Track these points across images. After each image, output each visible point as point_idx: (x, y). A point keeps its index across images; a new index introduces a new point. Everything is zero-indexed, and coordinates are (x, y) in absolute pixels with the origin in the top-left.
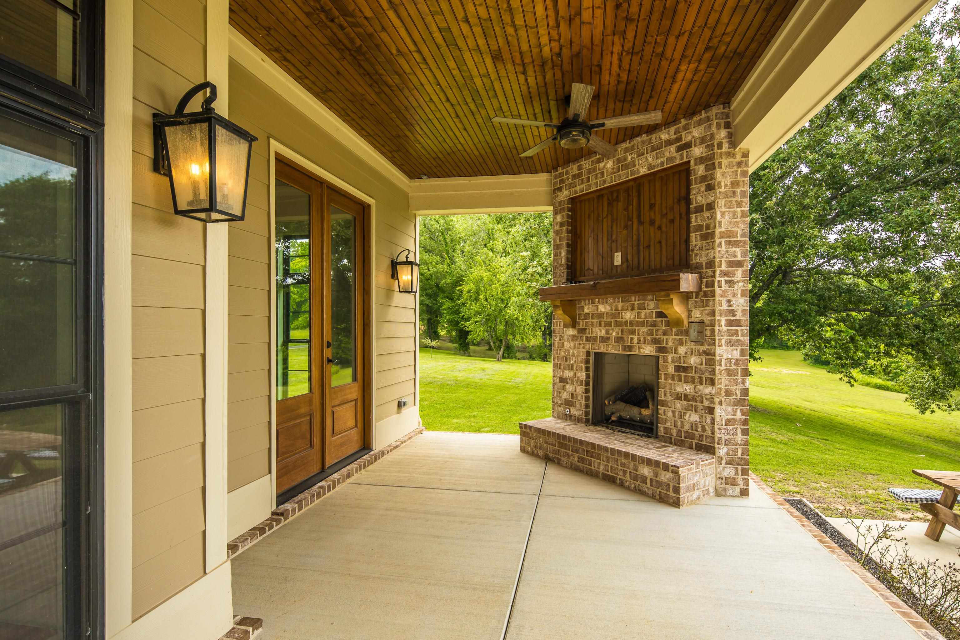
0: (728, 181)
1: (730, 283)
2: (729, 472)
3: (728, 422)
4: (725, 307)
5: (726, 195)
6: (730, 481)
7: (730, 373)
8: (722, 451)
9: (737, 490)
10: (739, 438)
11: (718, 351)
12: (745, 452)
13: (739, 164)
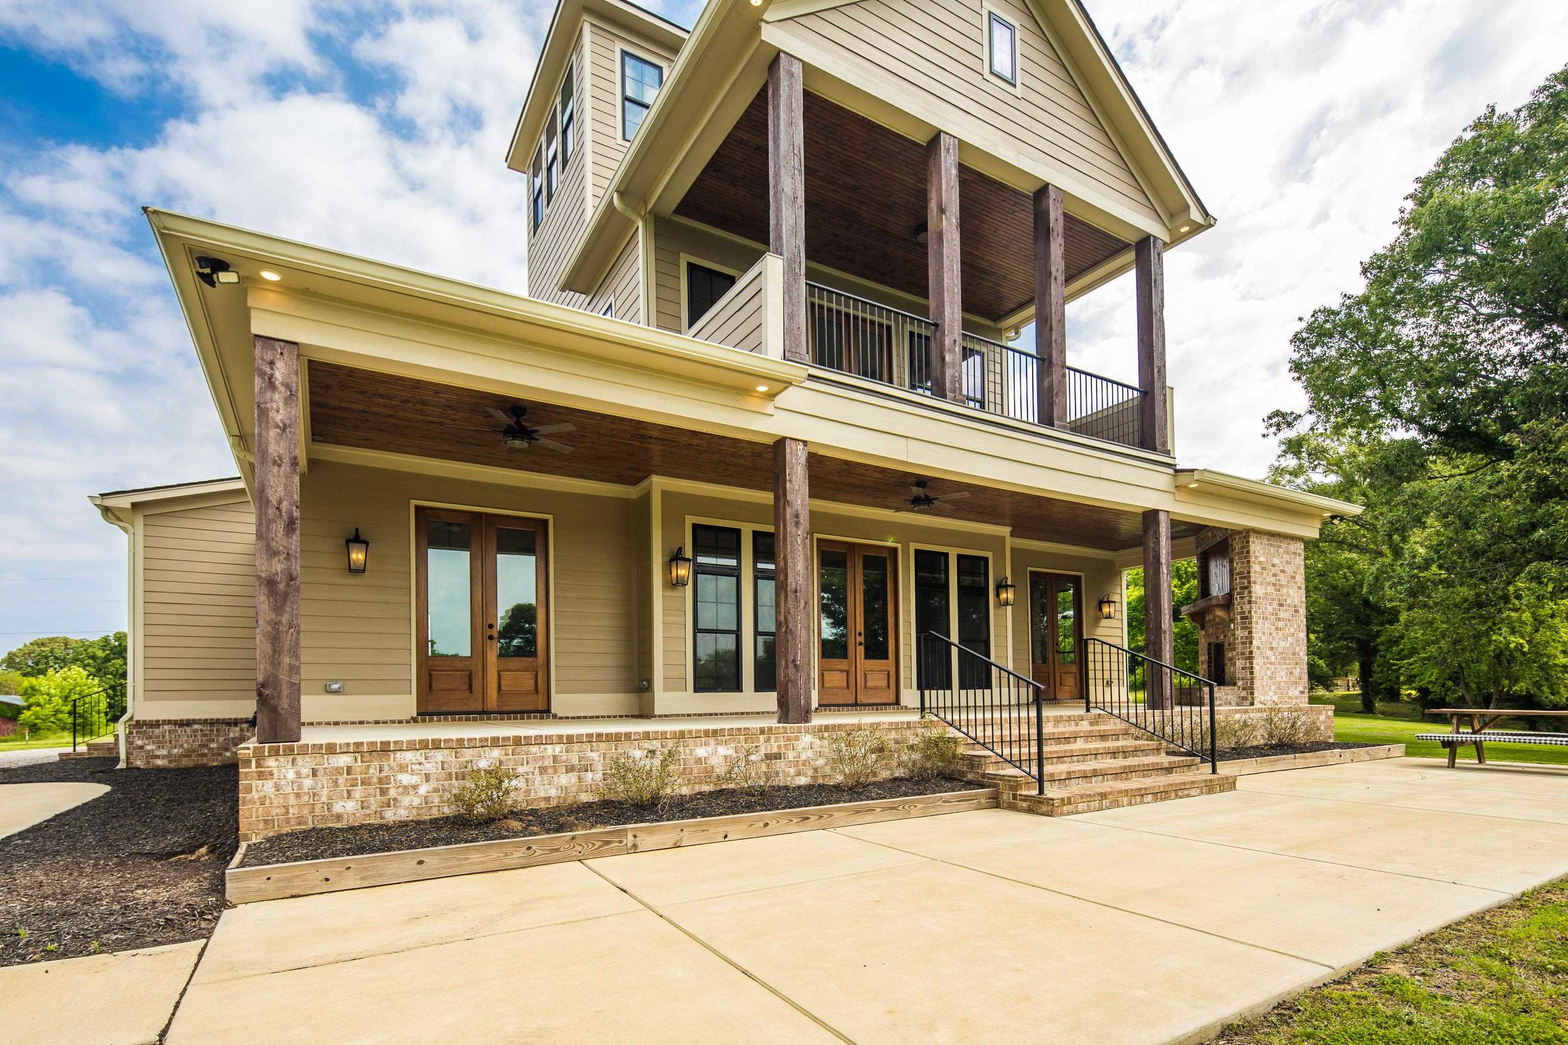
0: (1240, 546)
1: (1242, 598)
2: (1244, 694)
3: (1243, 668)
4: (1239, 610)
5: (1238, 554)
6: (1244, 698)
7: (1243, 643)
8: (1240, 683)
9: (1248, 702)
10: (1249, 676)
11: (1237, 633)
12: (1252, 683)
13: (1245, 537)
